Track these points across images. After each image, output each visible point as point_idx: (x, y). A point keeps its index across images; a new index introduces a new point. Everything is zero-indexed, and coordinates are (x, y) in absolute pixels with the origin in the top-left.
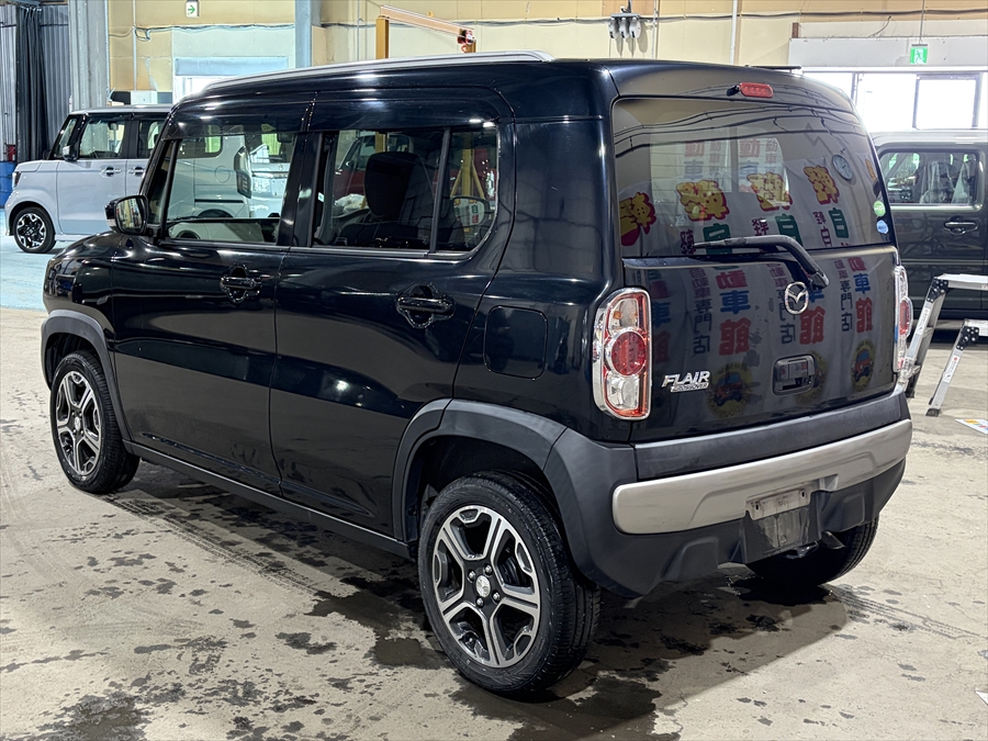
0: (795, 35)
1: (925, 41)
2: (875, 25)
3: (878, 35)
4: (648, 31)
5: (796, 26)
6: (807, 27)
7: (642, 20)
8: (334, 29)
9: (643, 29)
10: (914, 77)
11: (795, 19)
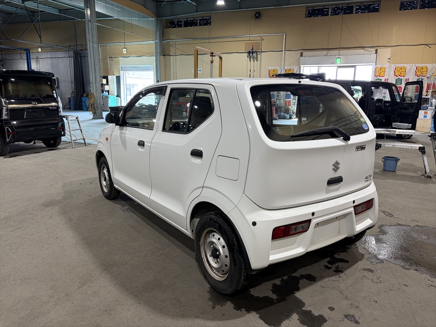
0: (301, 56)
1: (340, 57)
2: (325, 52)
3: (326, 55)
4: (259, 56)
5: (302, 53)
6: (305, 53)
7: (257, 52)
8: (167, 57)
9: (257, 55)
10: (336, 68)
11: (301, 51)
